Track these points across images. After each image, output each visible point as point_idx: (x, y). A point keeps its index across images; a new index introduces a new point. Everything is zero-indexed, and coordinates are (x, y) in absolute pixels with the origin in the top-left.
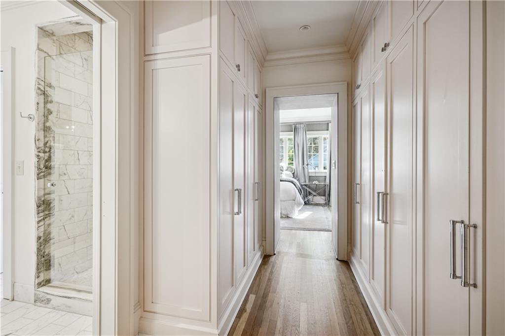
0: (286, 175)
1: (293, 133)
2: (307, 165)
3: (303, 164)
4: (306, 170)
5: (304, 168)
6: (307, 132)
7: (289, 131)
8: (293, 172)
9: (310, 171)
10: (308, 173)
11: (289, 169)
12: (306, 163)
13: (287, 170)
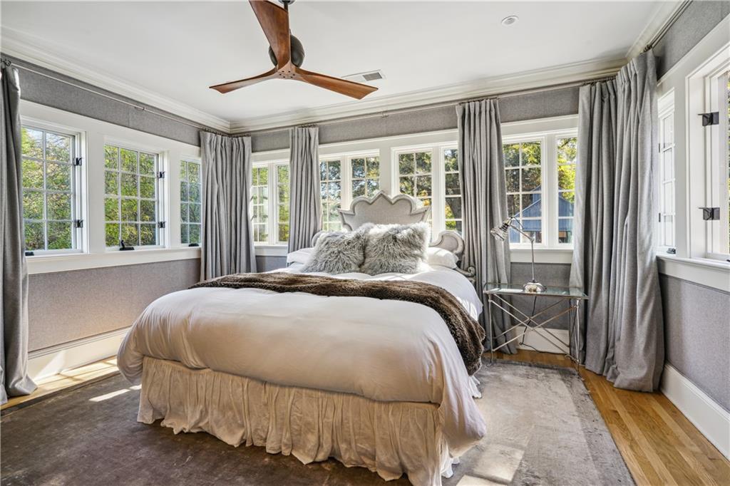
0: (435, 260)
1: (457, 132)
2: (505, 227)
3: (492, 226)
4: (501, 246)
5: (493, 237)
6: (502, 126)
7: (445, 129)
8: (459, 250)
9: (513, 246)
10: (508, 252)
11: (446, 241)
12: (499, 222)
13: (439, 245)
